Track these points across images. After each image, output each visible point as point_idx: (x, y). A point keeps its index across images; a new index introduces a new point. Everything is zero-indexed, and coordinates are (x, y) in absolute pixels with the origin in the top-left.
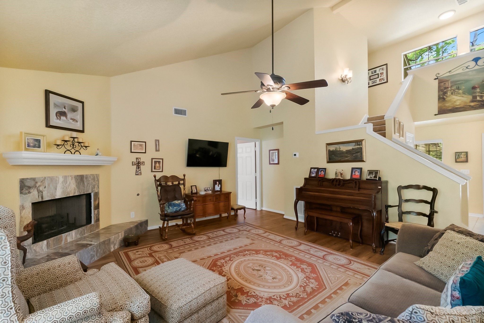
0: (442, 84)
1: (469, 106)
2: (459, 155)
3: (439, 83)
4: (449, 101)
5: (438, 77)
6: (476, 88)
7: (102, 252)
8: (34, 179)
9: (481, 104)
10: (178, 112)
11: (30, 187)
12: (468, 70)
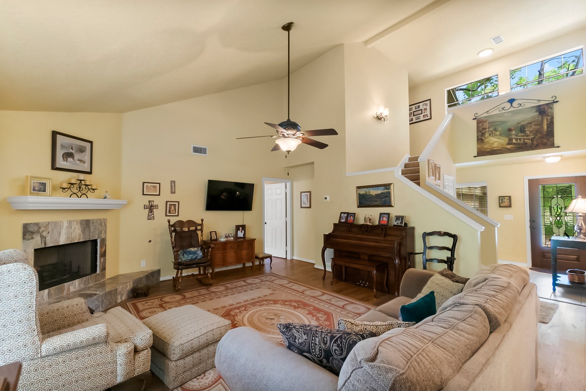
0: (481, 124)
1: (505, 149)
2: (502, 200)
3: (477, 124)
4: (488, 143)
5: (476, 117)
6: (512, 130)
7: (107, 303)
8: (37, 224)
9: (517, 147)
10: (197, 150)
11: (33, 233)
12: (504, 111)
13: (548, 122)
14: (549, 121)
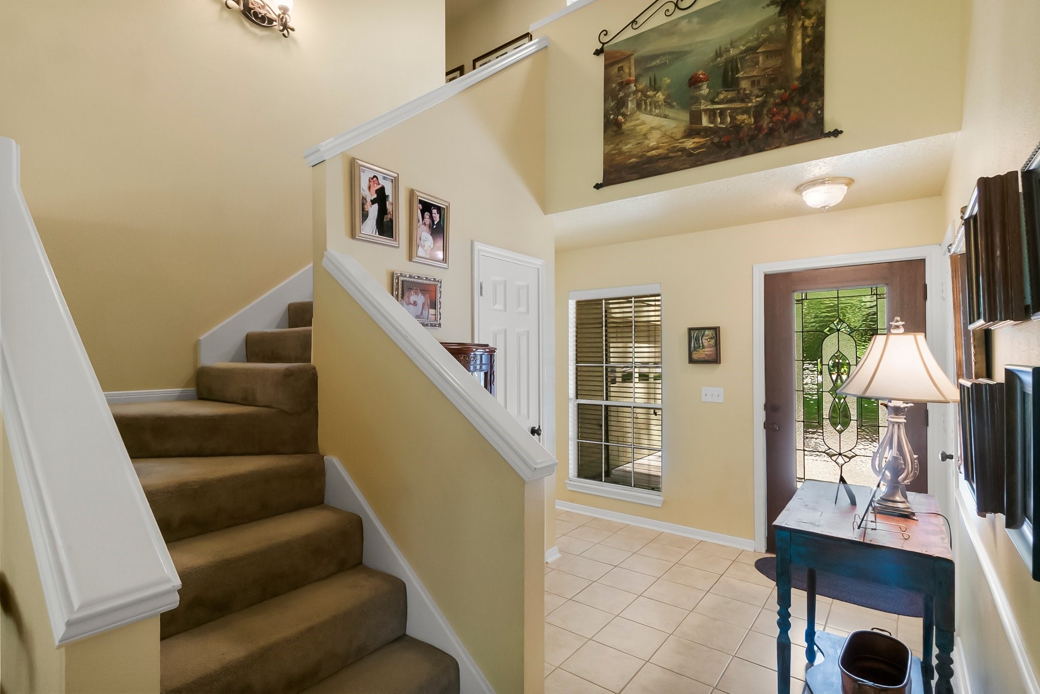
0: (614, 70)
1: (680, 153)
2: (697, 339)
3: (607, 67)
4: (632, 133)
5: (604, 44)
6: (701, 81)
9: (713, 143)
12: (679, 14)
13: (808, 40)
14: (808, 36)
